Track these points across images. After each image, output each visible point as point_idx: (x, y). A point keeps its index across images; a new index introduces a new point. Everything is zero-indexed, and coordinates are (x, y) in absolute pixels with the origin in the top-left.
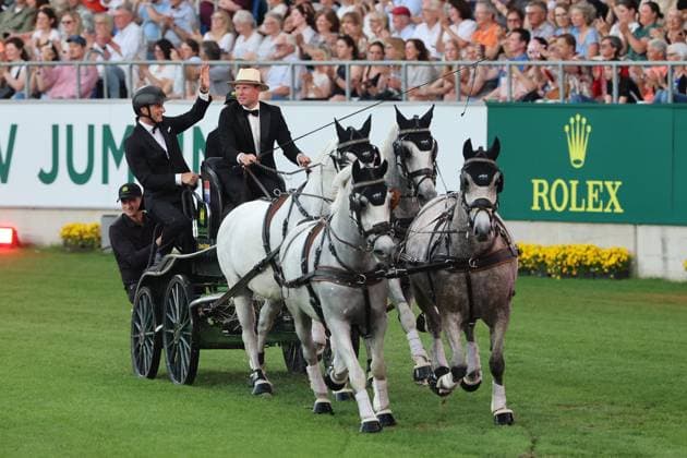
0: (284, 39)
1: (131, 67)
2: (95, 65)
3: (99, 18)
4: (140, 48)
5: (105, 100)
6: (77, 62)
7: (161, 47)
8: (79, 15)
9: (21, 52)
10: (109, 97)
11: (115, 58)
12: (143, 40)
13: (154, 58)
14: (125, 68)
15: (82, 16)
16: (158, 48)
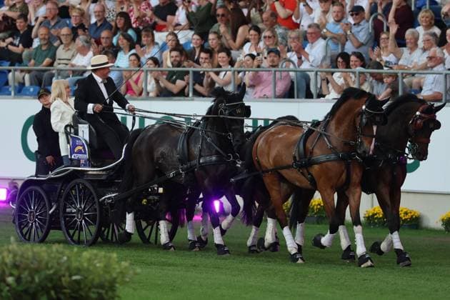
0: (435, 52)
1: (316, 74)
2: (289, 71)
3: (293, 34)
4: (324, 58)
5: (296, 100)
6: (273, 69)
7: (342, 58)
8: (276, 32)
9: (229, 59)
10: (298, 97)
11: (305, 66)
12: (326, 52)
13: (337, 67)
14: (312, 75)
15: (278, 33)
16: (340, 59)
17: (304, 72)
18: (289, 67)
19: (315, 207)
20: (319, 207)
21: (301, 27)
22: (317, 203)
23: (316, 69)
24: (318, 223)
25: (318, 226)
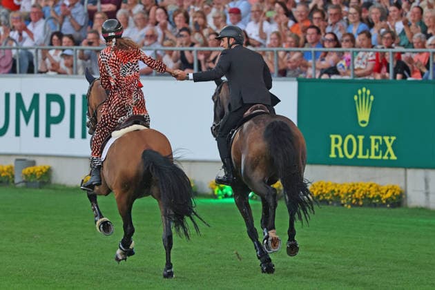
1: (37, 51)
5: (18, 75)
10: (20, 72)
13: (53, 45)
14: (33, 52)
17: (26, 49)
18: (11, 45)
19: (38, 174)
20: (41, 173)
21: (22, 8)
22: (39, 170)
23: (36, 47)
24: (40, 188)
25: (41, 191)
